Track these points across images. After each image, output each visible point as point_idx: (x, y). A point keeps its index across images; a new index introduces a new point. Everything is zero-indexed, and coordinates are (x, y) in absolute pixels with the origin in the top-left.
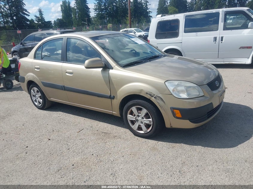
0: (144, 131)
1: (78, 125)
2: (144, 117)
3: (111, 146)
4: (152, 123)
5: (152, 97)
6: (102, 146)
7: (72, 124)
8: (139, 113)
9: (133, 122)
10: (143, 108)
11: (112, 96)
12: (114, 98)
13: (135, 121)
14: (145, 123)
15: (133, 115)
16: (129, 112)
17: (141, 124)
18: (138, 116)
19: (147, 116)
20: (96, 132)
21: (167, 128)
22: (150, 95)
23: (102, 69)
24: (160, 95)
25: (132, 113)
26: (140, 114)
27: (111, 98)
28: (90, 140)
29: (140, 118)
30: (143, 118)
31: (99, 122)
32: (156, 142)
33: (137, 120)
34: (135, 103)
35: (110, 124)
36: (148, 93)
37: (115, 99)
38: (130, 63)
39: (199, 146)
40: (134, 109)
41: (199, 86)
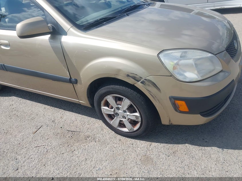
0: (129, 129)
1: (36, 120)
2: (127, 111)
3: (81, 157)
4: (140, 119)
5: (136, 82)
6: (68, 159)
7: (27, 118)
8: (118, 105)
9: (111, 117)
10: (124, 98)
11: (73, 79)
12: (76, 82)
13: (113, 115)
14: (129, 119)
15: (110, 107)
16: (103, 102)
17: (124, 120)
18: (118, 109)
19: (131, 109)
20: (59, 131)
21: (164, 125)
22: (134, 78)
23: (49, 36)
24: (150, 78)
25: (107, 104)
26: (121, 106)
27: (72, 81)
28: (50, 147)
29: (120, 111)
30: (125, 111)
31: (64, 111)
32: (148, 143)
33: (117, 114)
34: (111, 90)
35: (79, 113)
36: (131, 75)
37: (78, 84)
38: (96, 21)
39: (213, 148)
40: (110, 99)
41: (215, 55)
